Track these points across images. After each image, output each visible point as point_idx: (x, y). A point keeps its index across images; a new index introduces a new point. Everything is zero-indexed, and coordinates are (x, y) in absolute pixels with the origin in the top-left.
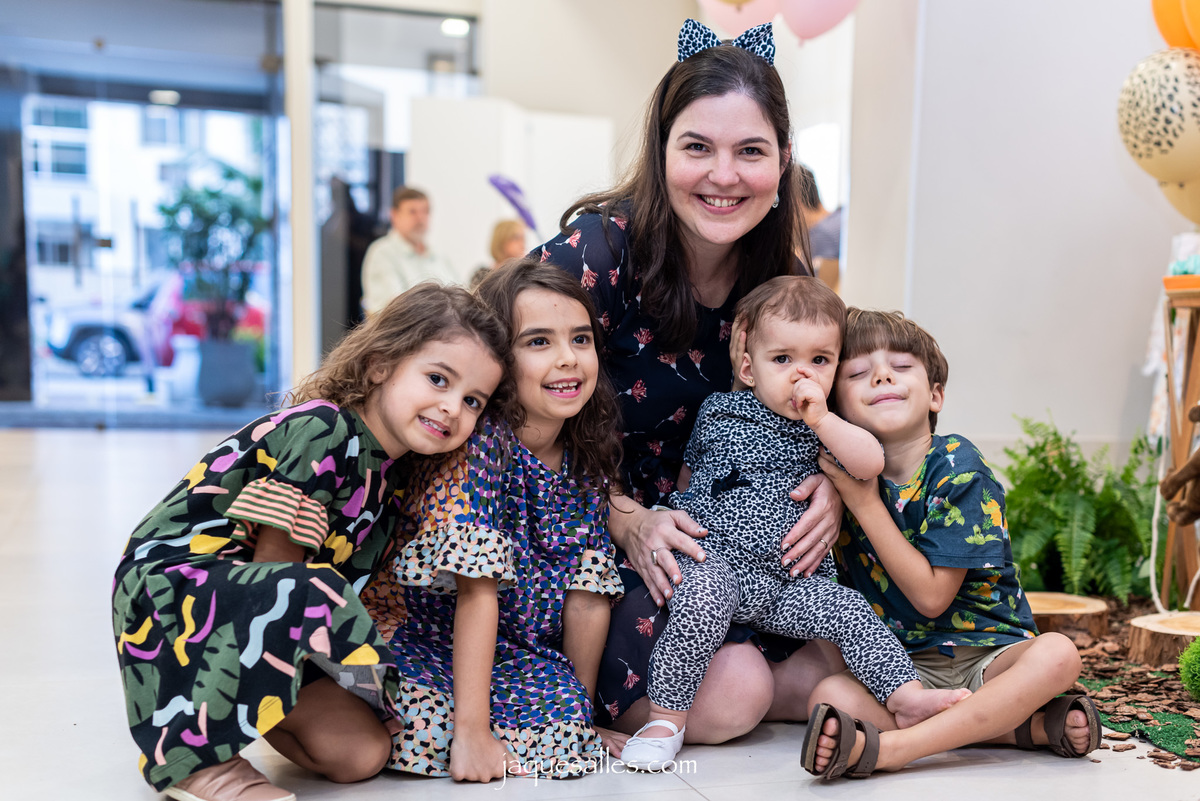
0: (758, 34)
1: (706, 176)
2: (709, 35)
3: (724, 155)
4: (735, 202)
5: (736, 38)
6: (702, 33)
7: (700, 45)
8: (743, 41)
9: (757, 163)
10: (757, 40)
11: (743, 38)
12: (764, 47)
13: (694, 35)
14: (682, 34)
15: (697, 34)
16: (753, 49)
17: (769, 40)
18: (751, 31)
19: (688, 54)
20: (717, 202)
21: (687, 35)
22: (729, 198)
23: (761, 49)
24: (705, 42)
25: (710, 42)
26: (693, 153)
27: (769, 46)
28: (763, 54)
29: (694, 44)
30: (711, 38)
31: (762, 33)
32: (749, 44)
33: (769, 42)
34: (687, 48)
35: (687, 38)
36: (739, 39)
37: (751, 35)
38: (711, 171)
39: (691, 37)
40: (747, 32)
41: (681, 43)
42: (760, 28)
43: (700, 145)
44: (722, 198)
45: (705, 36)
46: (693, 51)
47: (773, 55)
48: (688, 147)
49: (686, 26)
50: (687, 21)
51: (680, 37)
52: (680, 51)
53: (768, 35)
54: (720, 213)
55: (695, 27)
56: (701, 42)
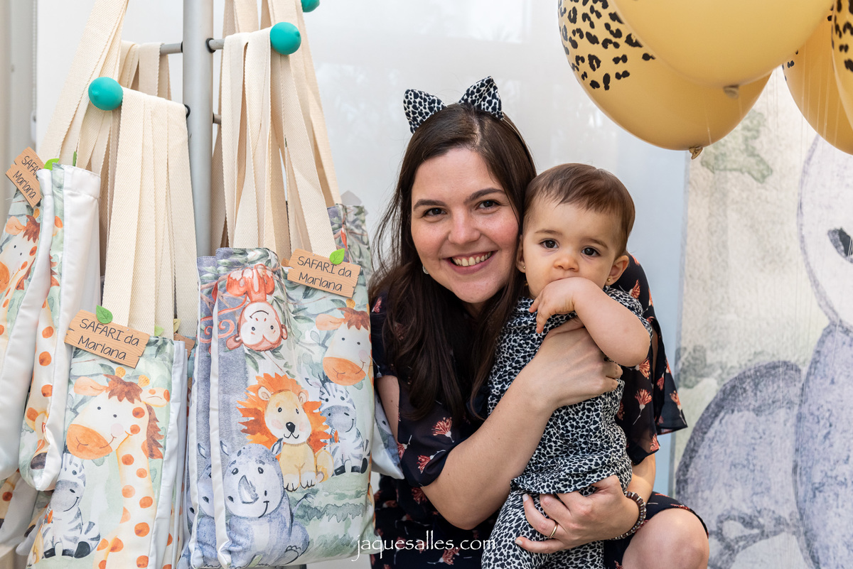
0: (478, 91)
1: (446, 238)
2: (433, 101)
3: (459, 214)
4: (483, 258)
5: (460, 99)
6: (425, 100)
7: (427, 114)
8: (466, 100)
9: (495, 215)
10: (480, 96)
11: (466, 97)
12: (490, 102)
13: (417, 105)
14: (406, 105)
15: (420, 103)
16: (479, 106)
17: (494, 94)
18: (471, 89)
19: (418, 124)
20: (464, 262)
21: (410, 106)
22: (474, 255)
23: (487, 105)
24: (431, 109)
25: (436, 109)
26: (430, 219)
27: (494, 101)
28: (490, 110)
29: (421, 114)
30: (436, 105)
31: (483, 89)
32: (473, 102)
33: (494, 96)
34: (415, 119)
35: (411, 109)
36: (463, 99)
37: (473, 93)
38: (449, 233)
39: (414, 107)
40: (468, 90)
41: (408, 114)
42: (479, 83)
43: (437, 210)
44: (467, 257)
45: (430, 104)
46: (421, 121)
47: (500, 109)
48: (426, 214)
49: (407, 97)
50: (407, 92)
51: (405, 109)
52: (410, 123)
53: (492, 90)
54: (468, 271)
55: (416, 96)
56: (427, 110)
